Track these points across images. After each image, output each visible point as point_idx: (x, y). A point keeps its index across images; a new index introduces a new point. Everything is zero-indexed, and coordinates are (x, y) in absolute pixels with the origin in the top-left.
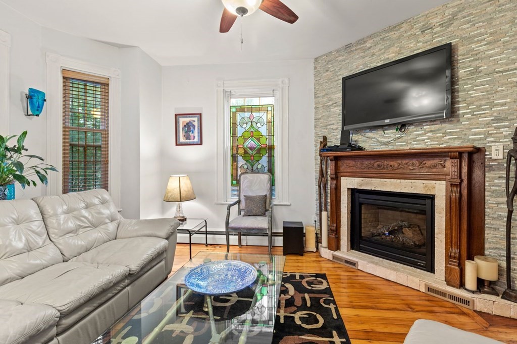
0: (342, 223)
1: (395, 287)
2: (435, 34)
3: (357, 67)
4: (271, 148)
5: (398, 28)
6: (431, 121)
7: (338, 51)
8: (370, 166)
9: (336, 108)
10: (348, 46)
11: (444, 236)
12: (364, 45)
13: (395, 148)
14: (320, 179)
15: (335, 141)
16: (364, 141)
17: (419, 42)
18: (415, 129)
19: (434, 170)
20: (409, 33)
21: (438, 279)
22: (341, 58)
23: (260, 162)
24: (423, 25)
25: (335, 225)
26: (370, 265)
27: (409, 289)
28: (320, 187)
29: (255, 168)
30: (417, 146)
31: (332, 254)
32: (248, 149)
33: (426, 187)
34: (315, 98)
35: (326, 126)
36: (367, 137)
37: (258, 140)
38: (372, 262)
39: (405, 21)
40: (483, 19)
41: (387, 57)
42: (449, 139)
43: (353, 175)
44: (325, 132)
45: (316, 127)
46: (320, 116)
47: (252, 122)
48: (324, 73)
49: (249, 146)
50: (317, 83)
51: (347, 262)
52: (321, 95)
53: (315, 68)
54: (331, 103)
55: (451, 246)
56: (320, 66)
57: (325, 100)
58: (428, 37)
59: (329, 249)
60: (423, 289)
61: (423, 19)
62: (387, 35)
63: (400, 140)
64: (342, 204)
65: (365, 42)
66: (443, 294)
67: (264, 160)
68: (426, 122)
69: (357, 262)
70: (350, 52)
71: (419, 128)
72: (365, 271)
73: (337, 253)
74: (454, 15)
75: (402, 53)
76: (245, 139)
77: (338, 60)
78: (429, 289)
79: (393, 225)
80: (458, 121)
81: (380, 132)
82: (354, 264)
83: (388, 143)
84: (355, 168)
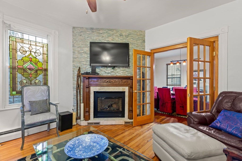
0: (91, 107)
1: (116, 126)
2: (124, 38)
3: (96, 40)
4: (46, 70)
5: (112, 30)
6: (123, 67)
7: (87, 29)
8: (104, 82)
9: (86, 55)
10: (92, 29)
11: (128, 104)
12: (99, 31)
13: (111, 75)
14: (77, 88)
15: (85, 70)
16: (99, 71)
17: (119, 39)
18: (118, 69)
19: (125, 83)
20: (116, 34)
21: (126, 119)
22: (88, 32)
23: (37, 78)
24: (121, 34)
25: (88, 109)
26: (105, 122)
27: (119, 125)
28: (77, 92)
29: (33, 82)
30: (118, 75)
31: (87, 123)
32: (28, 70)
33: (123, 89)
34: (73, 47)
35: (80, 62)
36: (100, 70)
37: (36, 64)
38: (105, 120)
39: (115, 29)
40: (135, 39)
41: (109, 40)
42: (128, 73)
43: (97, 85)
44: (79, 65)
45: (73, 61)
46: (76, 57)
47: (31, 51)
48: (79, 36)
49: (28, 67)
50: (74, 40)
51: (95, 123)
52: (77, 46)
53: (73, 32)
54: (82, 51)
55: (130, 107)
56: (77, 32)
57: (79, 49)
58: (122, 38)
59: (85, 121)
60: (124, 124)
61: (120, 31)
62: (108, 31)
63: (113, 72)
64: (91, 99)
65: (99, 30)
66: (129, 123)
67: (40, 77)
68: (121, 67)
69: (100, 122)
70: (93, 31)
71: (119, 69)
72: (103, 124)
73: (89, 121)
74: (129, 34)
75: (113, 40)
76: (25, 62)
77: (86, 33)
78: (126, 123)
79: (109, 104)
80: (130, 68)
81: (106, 68)
82: (98, 123)
83: (108, 73)
84: (97, 82)
